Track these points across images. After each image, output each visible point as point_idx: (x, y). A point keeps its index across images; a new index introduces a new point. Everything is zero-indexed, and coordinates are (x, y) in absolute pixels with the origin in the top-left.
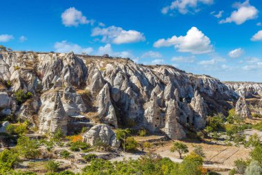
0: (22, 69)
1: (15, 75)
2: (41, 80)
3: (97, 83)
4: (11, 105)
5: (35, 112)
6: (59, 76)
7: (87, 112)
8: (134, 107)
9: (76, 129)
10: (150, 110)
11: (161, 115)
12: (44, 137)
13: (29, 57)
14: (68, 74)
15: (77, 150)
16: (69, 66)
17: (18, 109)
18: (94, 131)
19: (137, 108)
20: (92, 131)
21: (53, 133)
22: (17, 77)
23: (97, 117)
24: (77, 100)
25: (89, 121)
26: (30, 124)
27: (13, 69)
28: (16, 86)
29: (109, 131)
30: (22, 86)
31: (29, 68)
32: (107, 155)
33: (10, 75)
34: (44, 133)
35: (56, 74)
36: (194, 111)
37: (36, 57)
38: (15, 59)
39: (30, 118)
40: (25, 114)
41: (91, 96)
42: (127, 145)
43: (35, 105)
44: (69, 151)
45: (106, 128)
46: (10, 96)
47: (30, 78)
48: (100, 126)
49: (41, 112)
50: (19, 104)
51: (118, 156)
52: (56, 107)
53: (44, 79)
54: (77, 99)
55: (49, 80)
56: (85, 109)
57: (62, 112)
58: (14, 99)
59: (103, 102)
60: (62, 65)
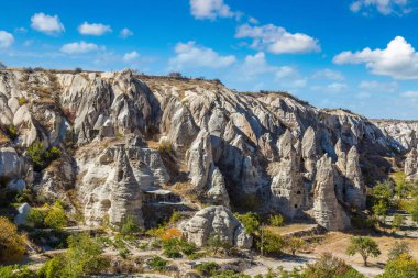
0: (35, 103)
1: (21, 115)
2: (72, 124)
3: (184, 128)
4: (24, 173)
5: (71, 185)
6: (106, 116)
7: (171, 182)
8: (251, 173)
9: (159, 215)
10: (285, 177)
11: (304, 186)
12: (101, 232)
13: (41, 80)
14: (125, 113)
15: (177, 256)
16: (126, 97)
17: (38, 180)
18: (203, 220)
19: (256, 173)
20: (197, 219)
21: (117, 223)
22: (28, 117)
23: (193, 192)
24: (152, 160)
25: (179, 200)
26: (66, 208)
27: (16, 102)
28: (29, 136)
29: (231, 218)
30: (40, 136)
31: (46, 100)
32: (236, 264)
33: (13, 115)
34: (96, 225)
35: (101, 111)
36: (344, 177)
37: (53, 79)
38: (14, 83)
39: (63, 196)
40: (52, 188)
41: (173, 152)
42: (266, 243)
43: (68, 170)
44: (164, 258)
45: (224, 214)
46: (20, 155)
47: (52, 121)
48: (214, 210)
49: (81, 183)
50: (39, 169)
51: (253, 264)
52: (120, 176)
53: (78, 123)
54: (153, 158)
55: (88, 124)
56: (169, 177)
57: (132, 185)
58: (28, 160)
59: (201, 164)
60: (112, 95)
